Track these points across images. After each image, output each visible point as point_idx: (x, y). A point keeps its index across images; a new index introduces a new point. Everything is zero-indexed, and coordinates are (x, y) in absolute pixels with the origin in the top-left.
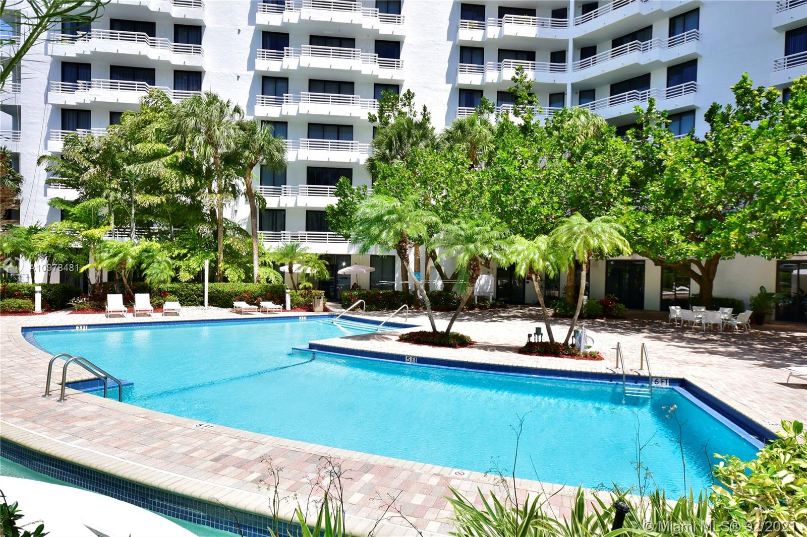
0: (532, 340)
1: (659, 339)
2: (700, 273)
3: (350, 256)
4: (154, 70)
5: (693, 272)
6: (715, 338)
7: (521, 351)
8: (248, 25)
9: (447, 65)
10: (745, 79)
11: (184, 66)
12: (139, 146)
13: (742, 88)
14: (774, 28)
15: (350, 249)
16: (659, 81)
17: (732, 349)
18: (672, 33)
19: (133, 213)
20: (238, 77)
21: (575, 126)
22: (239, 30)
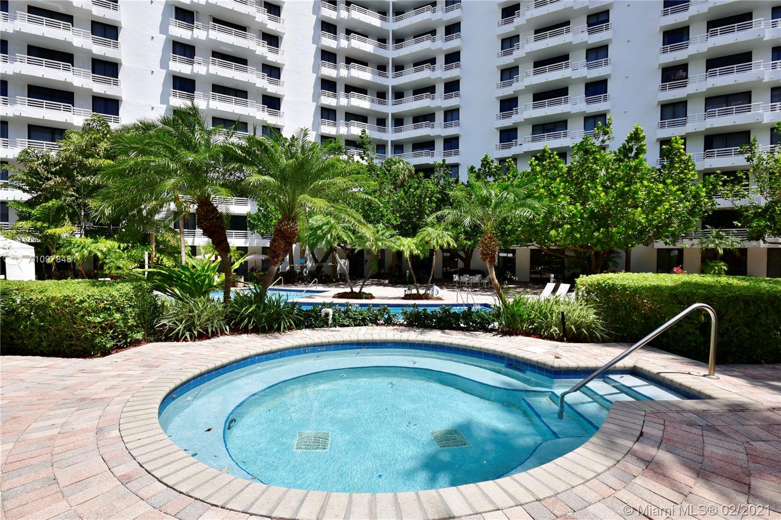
0: (407, 293)
1: (453, 291)
2: (464, 257)
3: (247, 247)
4: (73, 93)
5: (460, 256)
6: (478, 289)
7: (403, 298)
8: (161, 68)
9: (312, 119)
10: (486, 157)
11: (105, 94)
12: (91, 160)
13: (485, 161)
14: (496, 128)
15: (246, 243)
16: (439, 146)
17: (489, 293)
18: (445, 121)
19: (83, 214)
20: (153, 108)
21: (398, 168)
22: (153, 72)
